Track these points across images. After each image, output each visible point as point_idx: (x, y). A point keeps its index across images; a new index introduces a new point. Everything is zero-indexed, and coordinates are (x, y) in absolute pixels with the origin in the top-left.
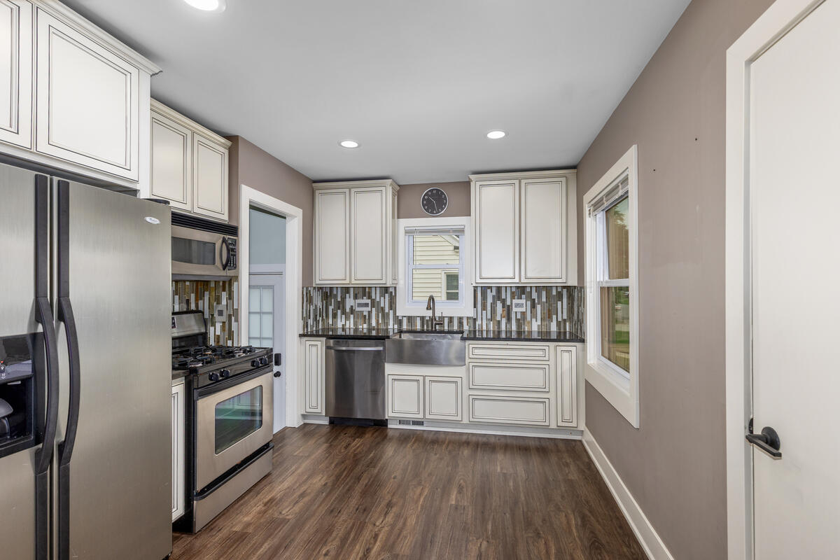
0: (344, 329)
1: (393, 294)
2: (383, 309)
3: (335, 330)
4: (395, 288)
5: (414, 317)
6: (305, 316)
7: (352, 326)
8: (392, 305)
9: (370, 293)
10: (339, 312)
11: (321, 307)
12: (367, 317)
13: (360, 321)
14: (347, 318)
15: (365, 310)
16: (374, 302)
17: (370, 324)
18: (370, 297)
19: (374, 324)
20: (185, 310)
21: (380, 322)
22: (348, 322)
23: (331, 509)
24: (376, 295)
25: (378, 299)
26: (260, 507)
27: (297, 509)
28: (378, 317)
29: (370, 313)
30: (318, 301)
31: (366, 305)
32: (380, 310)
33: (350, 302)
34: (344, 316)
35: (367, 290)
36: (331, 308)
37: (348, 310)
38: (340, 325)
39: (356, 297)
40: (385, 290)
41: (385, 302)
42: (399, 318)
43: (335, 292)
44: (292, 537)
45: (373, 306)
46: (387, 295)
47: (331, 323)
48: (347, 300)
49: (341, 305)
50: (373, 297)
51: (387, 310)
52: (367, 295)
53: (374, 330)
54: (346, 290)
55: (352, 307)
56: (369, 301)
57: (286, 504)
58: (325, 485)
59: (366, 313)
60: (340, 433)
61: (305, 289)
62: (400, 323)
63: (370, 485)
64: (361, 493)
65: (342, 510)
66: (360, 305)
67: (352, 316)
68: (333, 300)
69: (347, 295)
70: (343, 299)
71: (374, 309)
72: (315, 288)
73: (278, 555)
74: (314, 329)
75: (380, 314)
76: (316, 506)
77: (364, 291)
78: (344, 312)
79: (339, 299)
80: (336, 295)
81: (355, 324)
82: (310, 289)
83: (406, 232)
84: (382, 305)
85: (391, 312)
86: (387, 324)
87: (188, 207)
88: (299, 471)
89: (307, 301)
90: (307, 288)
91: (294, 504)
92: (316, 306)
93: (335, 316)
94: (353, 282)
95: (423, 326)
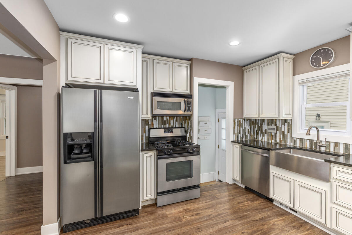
0: (262, 142)
1: (290, 124)
2: (283, 132)
3: (257, 141)
4: (291, 119)
5: (305, 139)
6: (236, 132)
7: (266, 140)
8: (289, 130)
9: (276, 122)
10: (260, 132)
11: (249, 129)
12: (274, 136)
13: (270, 138)
14: (263, 136)
15: (273, 133)
16: (278, 128)
17: (275, 140)
18: (276, 125)
19: (278, 140)
20: (180, 127)
21: (282, 140)
22: (264, 138)
23: (200, 227)
24: (279, 124)
25: (280, 126)
26: (181, 210)
27: (190, 218)
28: (281, 137)
29: (276, 134)
30: (246, 126)
31: (273, 129)
32: (282, 133)
33: (265, 127)
34: (262, 134)
35: (274, 121)
36: (256, 129)
37: (264, 131)
38: (260, 139)
39: (268, 124)
40: (285, 121)
41: (285, 128)
42: (294, 139)
43: (258, 122)
44: (175, 228)
45: (277, 130)
46: (286, 124)
47: (255, 137)
48: (264, 125)
49: (260, 128)
50: (278, 125)
51: (286, 133)
52: (274, 123)
53: (278, 144)
54: (263, 120)
55: (266, 130)
56: (275, 127)
57: (189, 214)
58: (210, 215)
59: (273, 134)
60: (244, 195)
61: (236, 120)
62: (294, 142)
63: (227, 228)
64: (219, 229)
65: (202, 231)
66: (270, 129)
67: (266, 135)
68: (257, 125)
69: (264, 123)
70: (262, 125)
71: (278, 132)
72: (244, 119)
73: (164, 232)
74: (244, 139)
75: (282, 135)
76: (197, 222)
77: (272, 122)
78: (262, 132)
79: (260, 125)
80: (258, 123)
81: (268, 139)
82: (240, 119)
83: (300, 83)
84: (283, 130)
85: (289, 135)
86: (286, 142)
87: (171, 90)
88: (208, 203)
89: (238, 125)
90: (238, 119)
91: (191, 216)
92: (245, 128)
93: (257, 134)
94: (261, 116)
95: (311, 146)
